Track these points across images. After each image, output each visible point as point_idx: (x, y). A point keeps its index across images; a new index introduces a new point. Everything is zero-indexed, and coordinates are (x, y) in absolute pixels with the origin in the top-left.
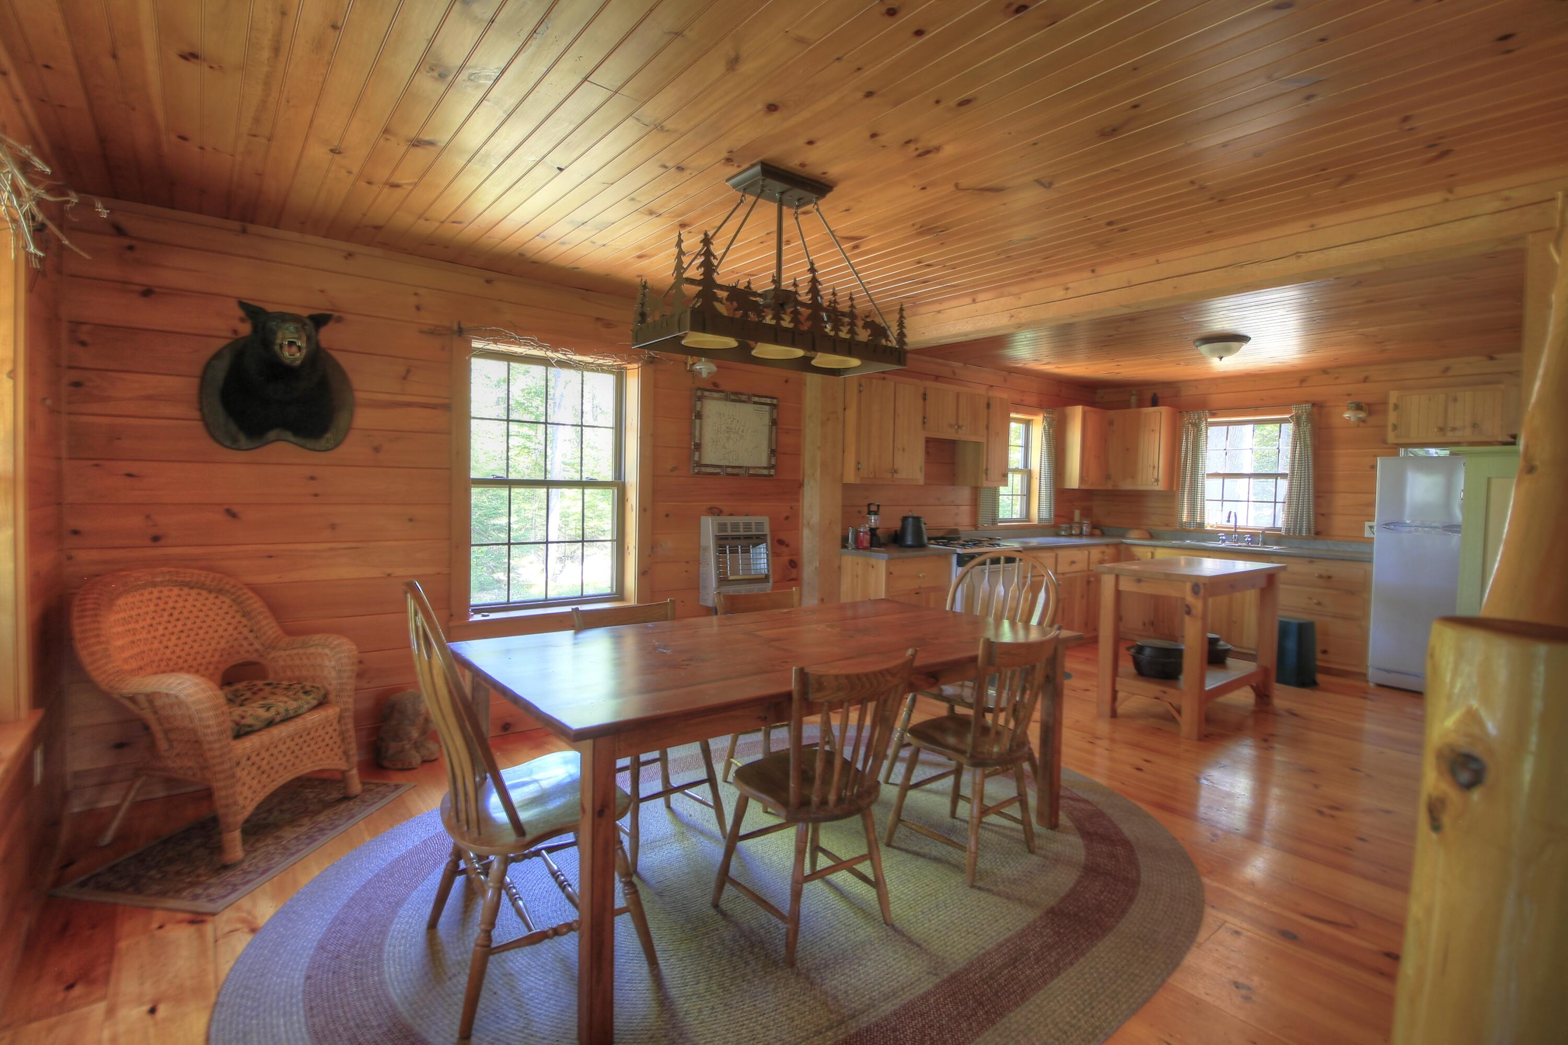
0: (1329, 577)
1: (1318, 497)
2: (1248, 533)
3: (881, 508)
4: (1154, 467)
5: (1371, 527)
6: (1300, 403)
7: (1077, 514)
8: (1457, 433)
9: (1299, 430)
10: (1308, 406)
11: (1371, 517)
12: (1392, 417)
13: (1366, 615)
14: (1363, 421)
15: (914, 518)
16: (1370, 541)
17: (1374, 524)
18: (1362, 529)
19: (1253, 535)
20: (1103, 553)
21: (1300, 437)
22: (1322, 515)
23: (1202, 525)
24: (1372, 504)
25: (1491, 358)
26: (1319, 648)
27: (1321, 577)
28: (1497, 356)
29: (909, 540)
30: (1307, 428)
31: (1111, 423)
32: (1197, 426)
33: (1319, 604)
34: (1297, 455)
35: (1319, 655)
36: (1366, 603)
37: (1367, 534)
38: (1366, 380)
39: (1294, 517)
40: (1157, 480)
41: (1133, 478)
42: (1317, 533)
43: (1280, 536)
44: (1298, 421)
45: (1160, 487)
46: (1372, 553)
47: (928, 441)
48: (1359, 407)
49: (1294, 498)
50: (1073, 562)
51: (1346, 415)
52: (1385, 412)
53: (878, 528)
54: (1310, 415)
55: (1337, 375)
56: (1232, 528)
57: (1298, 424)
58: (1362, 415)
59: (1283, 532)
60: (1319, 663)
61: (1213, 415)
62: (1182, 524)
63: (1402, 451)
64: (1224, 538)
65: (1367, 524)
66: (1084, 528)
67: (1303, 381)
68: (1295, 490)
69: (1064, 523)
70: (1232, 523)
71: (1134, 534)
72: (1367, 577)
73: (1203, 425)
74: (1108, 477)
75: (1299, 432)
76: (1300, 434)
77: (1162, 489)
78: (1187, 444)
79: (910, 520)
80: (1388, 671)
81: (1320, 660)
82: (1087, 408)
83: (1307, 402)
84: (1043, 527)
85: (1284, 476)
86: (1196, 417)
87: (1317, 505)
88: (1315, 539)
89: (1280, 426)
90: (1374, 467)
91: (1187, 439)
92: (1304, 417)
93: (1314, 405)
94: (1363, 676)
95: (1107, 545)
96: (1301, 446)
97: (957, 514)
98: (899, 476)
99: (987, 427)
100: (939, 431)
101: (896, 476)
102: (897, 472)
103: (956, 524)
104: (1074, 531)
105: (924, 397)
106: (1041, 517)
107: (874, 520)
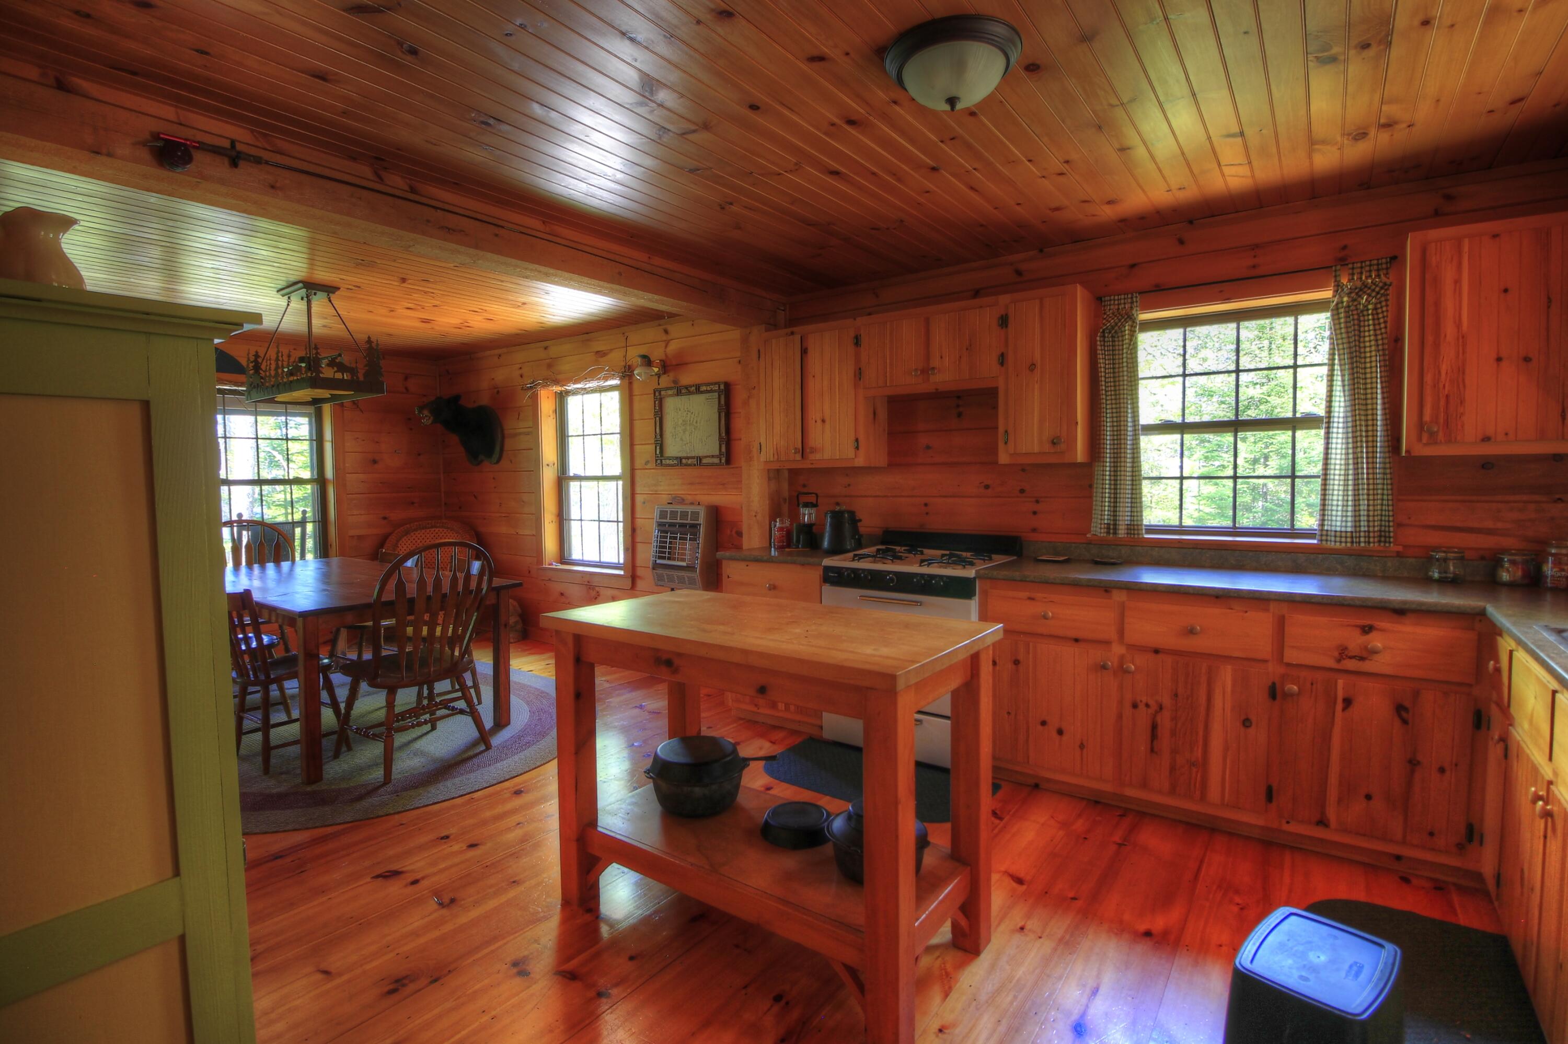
20: (1367, 629)
53: (813, 525)
97: (1035, 513)
98: (818, 456)
99: (1002, 359)
100: (888, 385)
101: (812, 457)
102: (813, 450)
103: (1034, 530)
104: (1505, 577)
105: (857, 341)
106: (1326, 528)
107: (810, 514)
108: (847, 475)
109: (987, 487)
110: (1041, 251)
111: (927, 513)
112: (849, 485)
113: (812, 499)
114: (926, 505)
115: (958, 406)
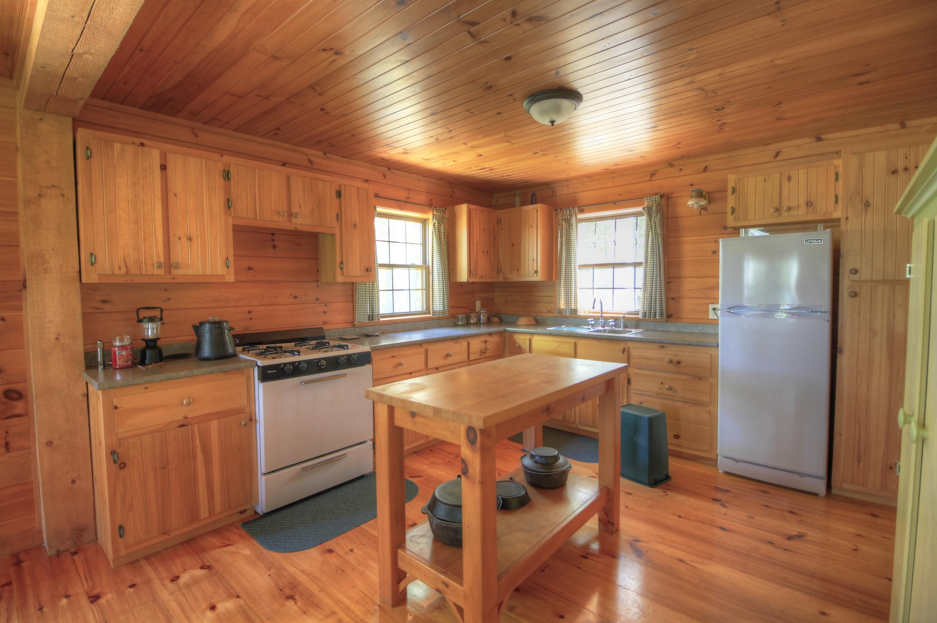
0: (679, 363)
1: (668, 282)
2: (612, 317)
3: (165, 313)
4: (533, 260)
5: (714, 309)
6: (651, 195)
7: (478, 304)
8: (792, 213)
9: (651, 220)
10: (657, 197)
11: (715, 300)
12: (731, 201)
13: (713, 401)
14: (705, 209)
15: (214, 323)
16: (715, 323)
17: (719, 306)
18: (707, 312)
19: (616, 319)
20: (486, 342)
21: (652, 227)
22: (673, 299)
23: (575, 311)
24: (716, 287)
25: (819, 139)
26: (670, 434)
27: (671, 362)
28: (823, 137)
29: (206, 351)
30: (657, 219)
31: (499, 221)
32: (568, 221)
33: (670, 389)
34: (650, 244)
35: (670, 439)
36: (713, 389)
37: (711, 316)
38: (705, 169)
39: (650, 302)
40: (536, 272)
41: (518, 270)
42: (669, 316)
43: (638, 320)
44: (649, 211)
45: (538, 278)
46: (716, 335)
47: (238, 230)
48: (700, 195)
49: (649, 284)
50: (448, 356)
51: (690, 203)
52: (725, 199)
53: (158, 339)
54: (659, 205)
55: (681, 167)
56: (598, 313)
57: (650, 216)
58: (703, 203)
59: (640, 316)
60: (670, 447)
61: (582, 211)
62: (560, 311)
63: (742, 231)
64: (593, 322)
65: (711, 306)
66: (482, 317)
67: (652, 175)
68: (649, 275)
69: (461, 314)
70: (598, 308)
71: (522, 321)
72: (714, 360)
73: (573, 220)
74: (499, 271)
75: (651, 222)
76: (651, 224)
77: (540, 280)
78: (562, 240)
79: (207, 327)
80: (736, 461)
81: (671, 444)
82: (472, 206)
83: (656, 194)
84: (438, 319)
85: (639, 264)
86: (568, 213)
87: (668, 290)
88: (666, 321)
89: (637, 218)
90: (715, 252)
91: (562, 236)
92: (654, 209)
93: (662, 196)
94: (713, 462)
95: (490, 334)
96: (652, 235)
97: (325, 312)
98: (180, 272)
99: (339, 217)
100: (258, 218)
101: (174, 272)
102: (177, 267)
103: (325, 323)
104: (472, 321)
105: (227, 175)
106: (434, 310)
107: (153, 329)
108: (166, 290)
109: (295, 297)
110: (325, 154)
111: (251, 319)
112: (169, 299)
113: (157, 313)
114: (250, 312)
115: (273, 240)
